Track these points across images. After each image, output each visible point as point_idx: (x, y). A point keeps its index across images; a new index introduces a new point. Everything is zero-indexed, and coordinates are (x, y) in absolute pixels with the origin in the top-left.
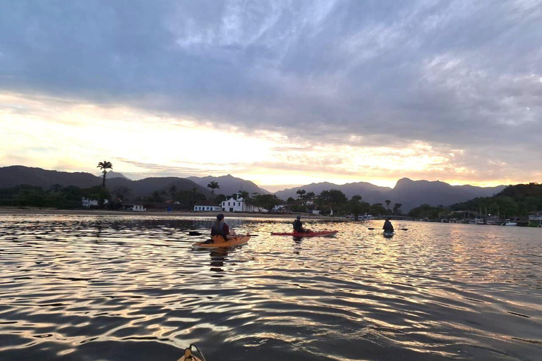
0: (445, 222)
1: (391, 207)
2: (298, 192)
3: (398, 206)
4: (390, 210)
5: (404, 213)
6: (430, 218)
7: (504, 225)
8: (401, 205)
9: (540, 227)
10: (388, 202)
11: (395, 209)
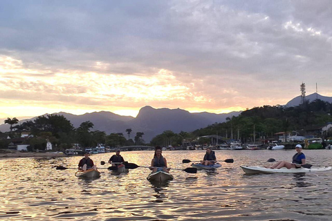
0: (191, 149)
1: (132, 137)
2: (6, 121)
3: (140, 134)
4: (131, 140)
5: (146, 143)
6: (174, 146)
7: (271, 149)
8: (142, 134)
9: (329, 148)
10: (129, 131)
11: (137, 138)
